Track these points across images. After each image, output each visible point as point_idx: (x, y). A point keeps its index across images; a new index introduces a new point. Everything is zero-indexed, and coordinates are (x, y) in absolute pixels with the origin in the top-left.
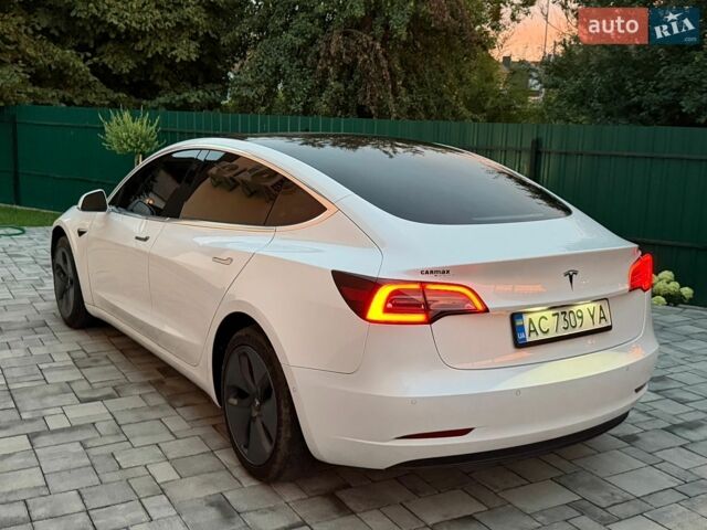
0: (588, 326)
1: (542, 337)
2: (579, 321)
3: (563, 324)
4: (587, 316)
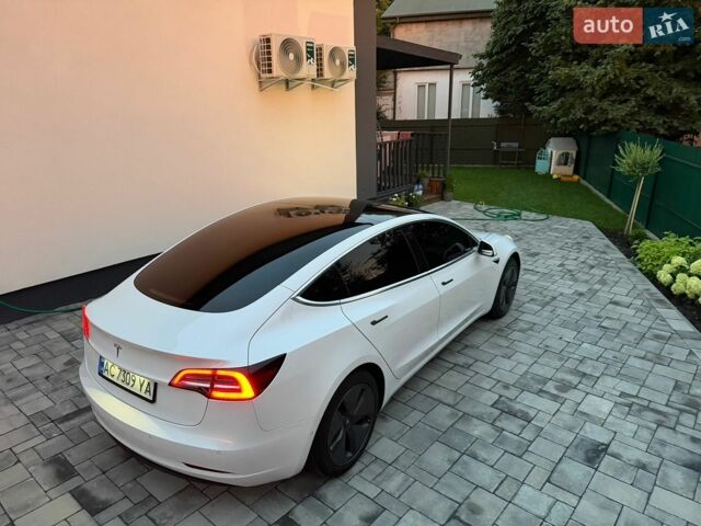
0: (136, 389)
1: (110, 377)
2: (132, 383)
3: (122, 378)
4: (137, 384)
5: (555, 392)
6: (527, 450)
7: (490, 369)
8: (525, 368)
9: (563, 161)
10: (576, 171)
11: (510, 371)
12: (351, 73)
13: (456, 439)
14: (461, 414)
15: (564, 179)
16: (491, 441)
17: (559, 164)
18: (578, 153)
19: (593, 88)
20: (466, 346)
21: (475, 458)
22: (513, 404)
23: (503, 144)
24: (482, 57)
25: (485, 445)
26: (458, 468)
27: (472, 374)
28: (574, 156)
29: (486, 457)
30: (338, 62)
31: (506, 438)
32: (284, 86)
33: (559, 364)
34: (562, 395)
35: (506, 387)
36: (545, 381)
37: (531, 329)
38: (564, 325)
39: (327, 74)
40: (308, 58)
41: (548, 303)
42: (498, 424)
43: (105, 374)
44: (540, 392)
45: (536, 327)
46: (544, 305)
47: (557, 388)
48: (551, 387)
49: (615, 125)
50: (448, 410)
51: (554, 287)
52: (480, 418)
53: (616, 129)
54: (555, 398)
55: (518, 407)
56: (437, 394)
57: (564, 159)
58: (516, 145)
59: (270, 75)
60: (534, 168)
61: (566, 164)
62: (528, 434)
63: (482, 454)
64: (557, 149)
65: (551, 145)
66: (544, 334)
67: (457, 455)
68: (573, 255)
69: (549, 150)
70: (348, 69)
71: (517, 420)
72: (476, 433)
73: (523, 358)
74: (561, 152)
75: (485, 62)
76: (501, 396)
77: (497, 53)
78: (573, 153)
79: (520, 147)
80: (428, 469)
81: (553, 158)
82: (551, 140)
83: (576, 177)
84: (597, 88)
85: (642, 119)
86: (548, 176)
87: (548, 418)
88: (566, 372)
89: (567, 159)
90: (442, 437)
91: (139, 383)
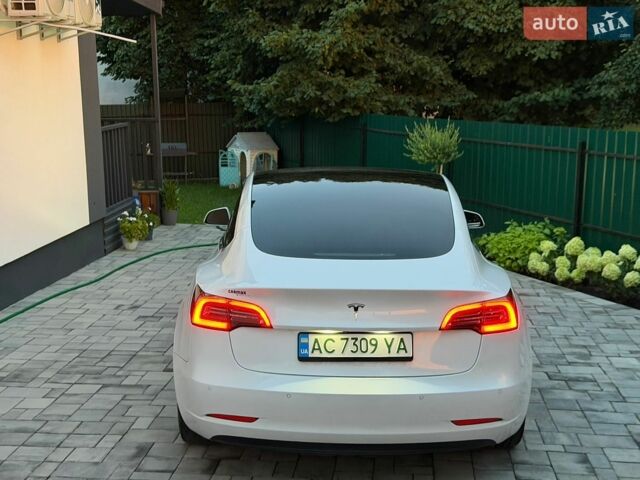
0: (382, 352)
1: (325, 355)
2: (371, 348)
3: (351, 347)
4: (382, 345)
6: (624, 397)
13: (562, 404)
14: (537, 390)
16: (589, 398)
19: (325, 60)
21: (595, 411)
22: (564, 375)
23: (163, 146)
25: (589, 402)
26: (594, 419)
28: (276, 158)
29: (601, 408)
31: (596, 395)
33: (552, 343)
34: (590, 362)
36: (562, 356)
42: (575, 388)
43: (315, 355)
44: (570, 363)
47: (578, 358)
48: (570, 358)
49: (356, 107)
52: (555, 388)
53: (357, 113)
54: (587, 364)
55: (571, 375)
58: (182, 146)
62: (608, 389)
63: (596, 407)
64: (252, 149)
65: (237, 143)
67: (579, 413)
69: (236, 151)
70: (94, 11)
71: (585, 383)
72: (569, 397)
74: (257, 154)
78: (274, 154)
79: (189, 150)
80: (574, 426)
81: (248, 162)
82: (239, 136)
84: (330, 59)
85: (385, 98)
88: (568, 347)
90: (548, 406)
91: (385, 343)
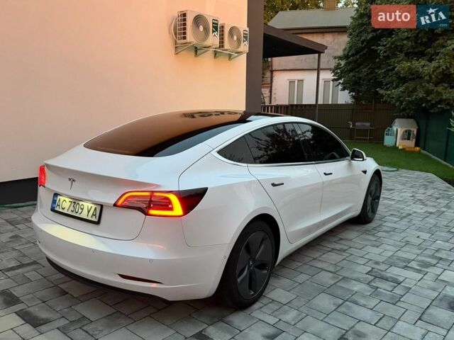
0: (84, 215)
1: (61, 210)
2: (80, 211)
3: (72, 208)
4: (85, 211)
5: (418, 268)
6: (399, 300)
7: (363, 253)
8: (391, 254)
9: (406, 137)
10: (417, 144)
11: (379, 254)
12: (245, 47)
13: (339, 292)
14: (341, 277)
15: (407, 149)
16: (369, 294)
17: (403, 138)
18: (418, 131)
19: (430, 77)
20: (341, 239)
21: (356, 303)
22: (383, 273)
23: (357, 124)
24: (340, 58)
25: (364, 296)
26: (342, 309)
27: (348, 255)
28: (415, 133)
29: (365, 303)
30: (235, 38)
31: (380, 292)
32: (193, 53)
33: (419, 252)
34: (423, 269)
35: (377, 263)
36: (409, 261)
37: (393, 231)
38: (419, 229)
39: (227, 45)
40: (213, 32)
41: (405, 217)
42: (373, 284)
43: (57, 209)
44: (406, 267)
45: (396, 230)
46: (402, 218)
47: (419, 265)
48: (414, 265)
49: (448, 104)
50: (331, 275)
51: (408, 208)
52: (358, 280)
54: (418, 271)
55: (388, 275)
56: (320, 265)
57: (407, 136)
58: (368, 124)
59: (184, 41)
60: (383, 143)
61: (409, 139)
62: (398, 291)
63: (362, 301)
64: (401, 127)
66: (403, 235)
67: (341, 301)
68: (422, 191)
69: (395, 128)
70: (242, 44)
71: (388, 282)
72: (356, 289)
73: (389, 247)
74: (404, 129)
75: (343, 63)
76: (373, 268)
77: (353, 55)
78: (415, 131)
79: (370, 126)
80: (318, 309)
81: (399, 133)
82: (396, 120)
83: (418, 148)
84: (433, 76)
86: (395, 148)
87: (415, 282)
88: (425, 257)
89: (409, 134)
90: (328, 290)
91: (87, 209)
